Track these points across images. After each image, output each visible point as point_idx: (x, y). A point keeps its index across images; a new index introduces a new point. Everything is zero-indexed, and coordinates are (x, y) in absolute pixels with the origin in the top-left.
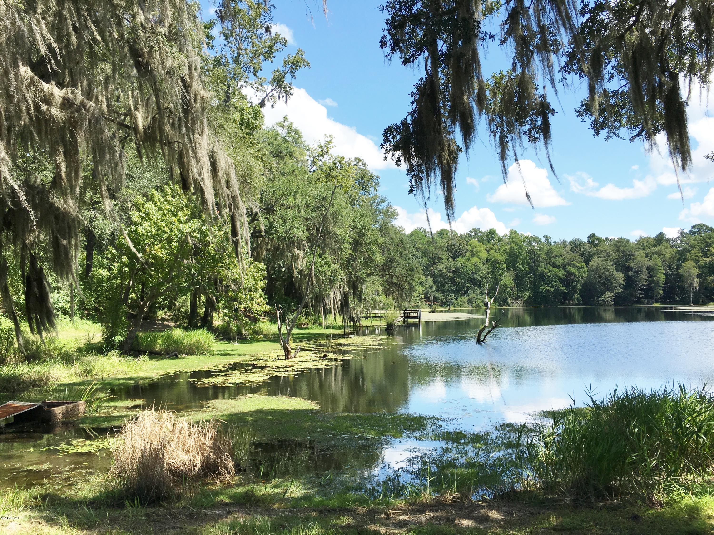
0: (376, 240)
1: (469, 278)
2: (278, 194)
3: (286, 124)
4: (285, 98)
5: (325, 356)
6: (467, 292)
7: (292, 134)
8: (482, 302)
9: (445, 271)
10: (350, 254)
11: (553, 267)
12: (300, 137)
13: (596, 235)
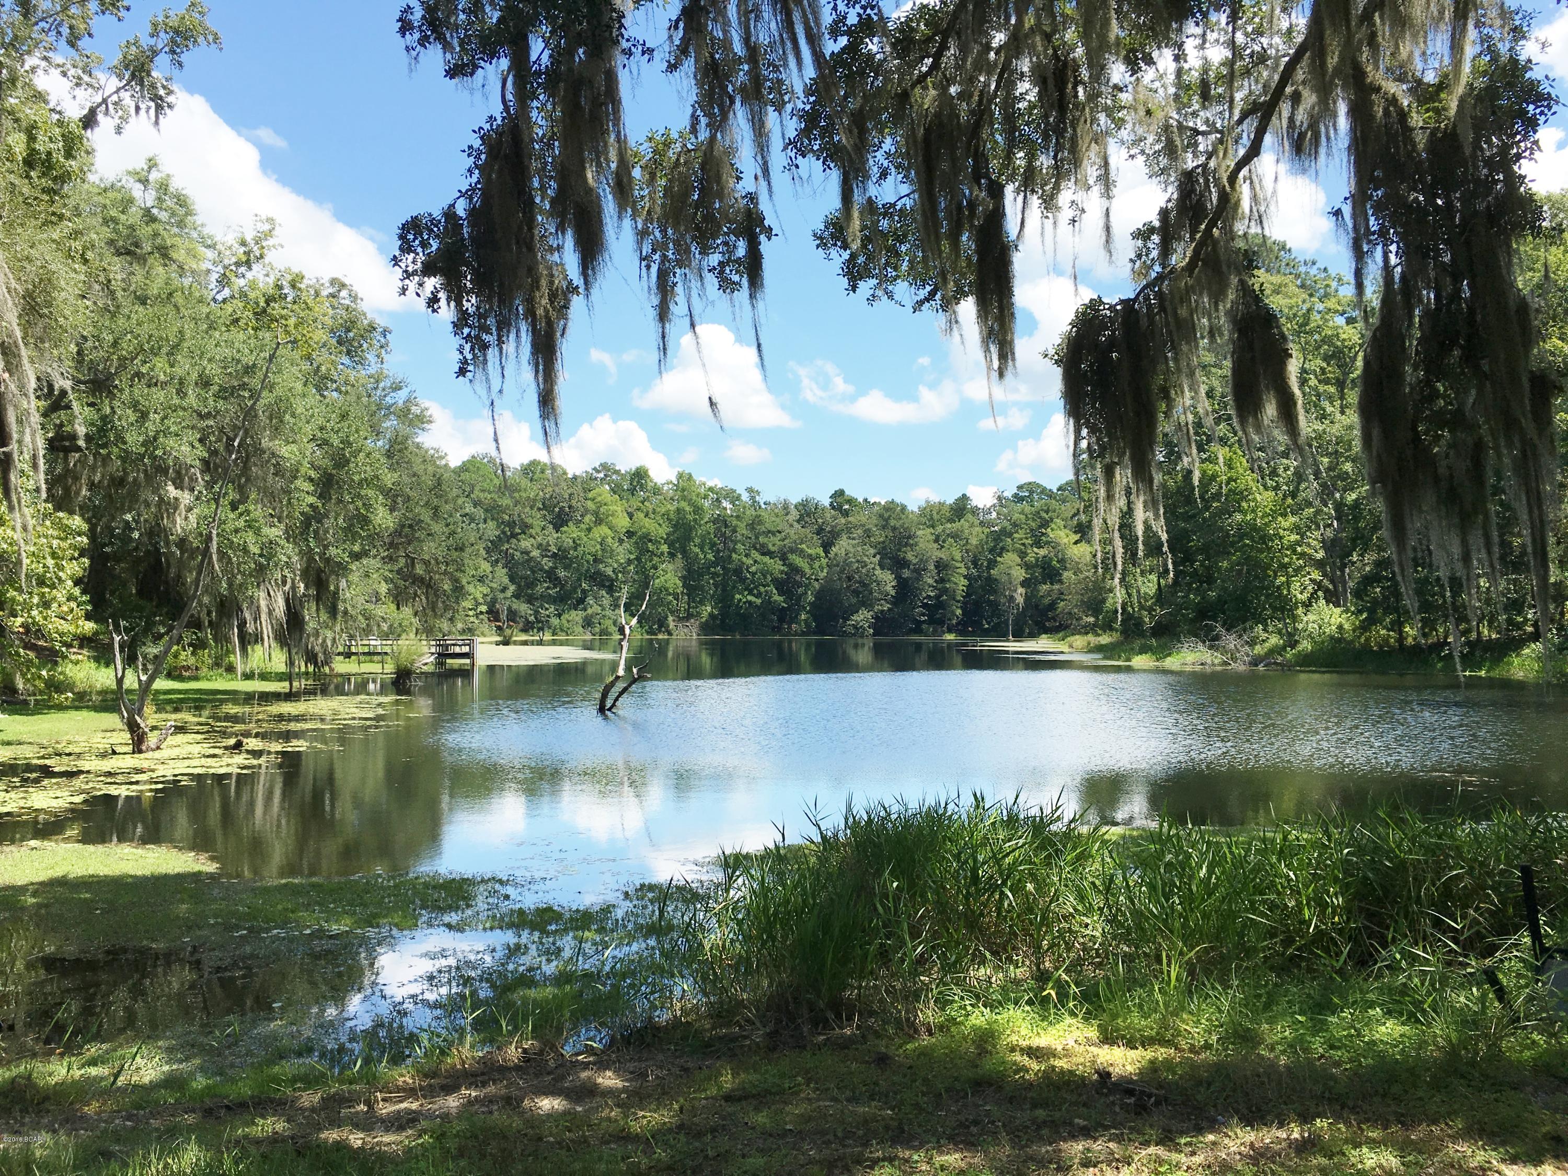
0: (377, 477)
1: (588, 570)
2: (127, 347)
3: (154, 176)
4: (152, 112)
5: (238, 745)
6: (581, 601)
7: (169, 203)
8: (615, 623)
9: (535, 553)
10: (311, 505)
11: (763, 554)
12: (189, 213)
13: (847, 493)
